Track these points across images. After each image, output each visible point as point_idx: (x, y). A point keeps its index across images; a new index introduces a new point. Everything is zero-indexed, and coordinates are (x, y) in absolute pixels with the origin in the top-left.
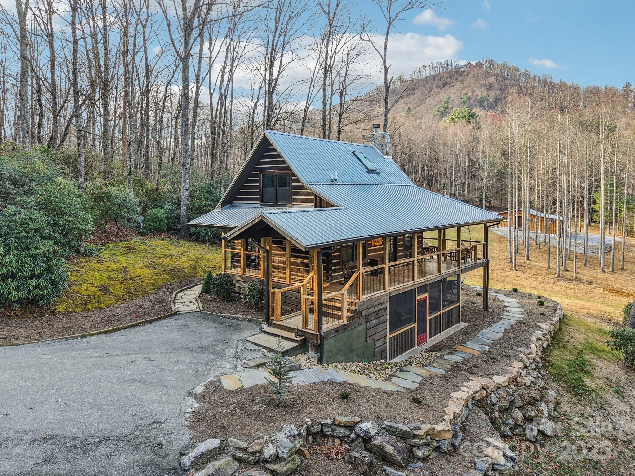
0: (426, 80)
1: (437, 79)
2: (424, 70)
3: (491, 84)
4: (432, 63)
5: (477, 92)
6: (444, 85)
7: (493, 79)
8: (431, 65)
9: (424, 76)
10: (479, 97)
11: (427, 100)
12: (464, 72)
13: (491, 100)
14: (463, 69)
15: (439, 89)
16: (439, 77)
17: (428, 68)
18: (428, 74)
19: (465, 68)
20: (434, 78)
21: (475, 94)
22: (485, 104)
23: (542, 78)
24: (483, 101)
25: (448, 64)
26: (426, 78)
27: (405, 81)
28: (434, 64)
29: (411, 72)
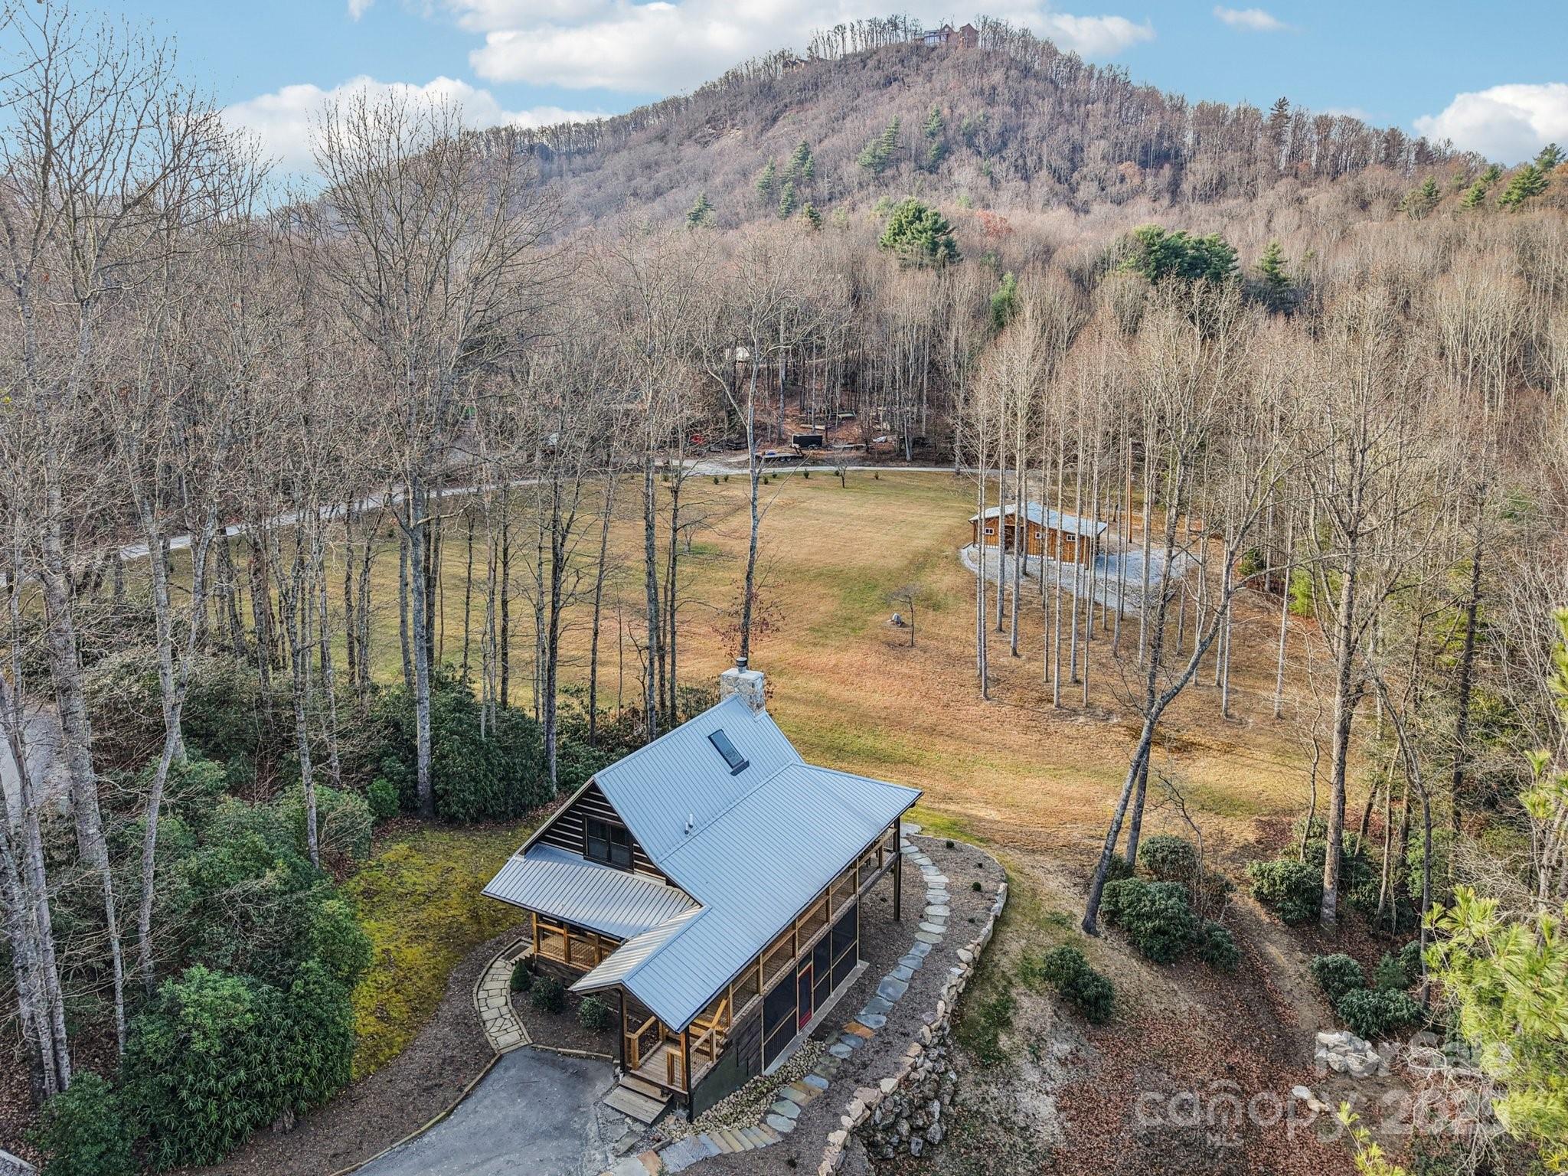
0: (844, 64)
1: (871, 63)
2: (839, 38)
3: (994, 88)
4: (859, 22)
5: (962, 109)
6: (889, 81)
7: (997, 77)
8: (857, 27)
9: (840, 51)
10: (966, 121)
11: (848, 123)
12: (934, 49)
13: (993, 132)
14: (931, 42)
15: (876, 93)
16: (875, 58)
17: (848, 34)
18: (849, 50)
19: (937, 39)
20: (863, 59)
21: (957, 113)
22: (980, 141)
23: (1105, 74)
24: (975, 134)
25: (895, 26)
26: (845, 57)
27: (794, 63)
28: (866, 26)
29: (808, 41)
